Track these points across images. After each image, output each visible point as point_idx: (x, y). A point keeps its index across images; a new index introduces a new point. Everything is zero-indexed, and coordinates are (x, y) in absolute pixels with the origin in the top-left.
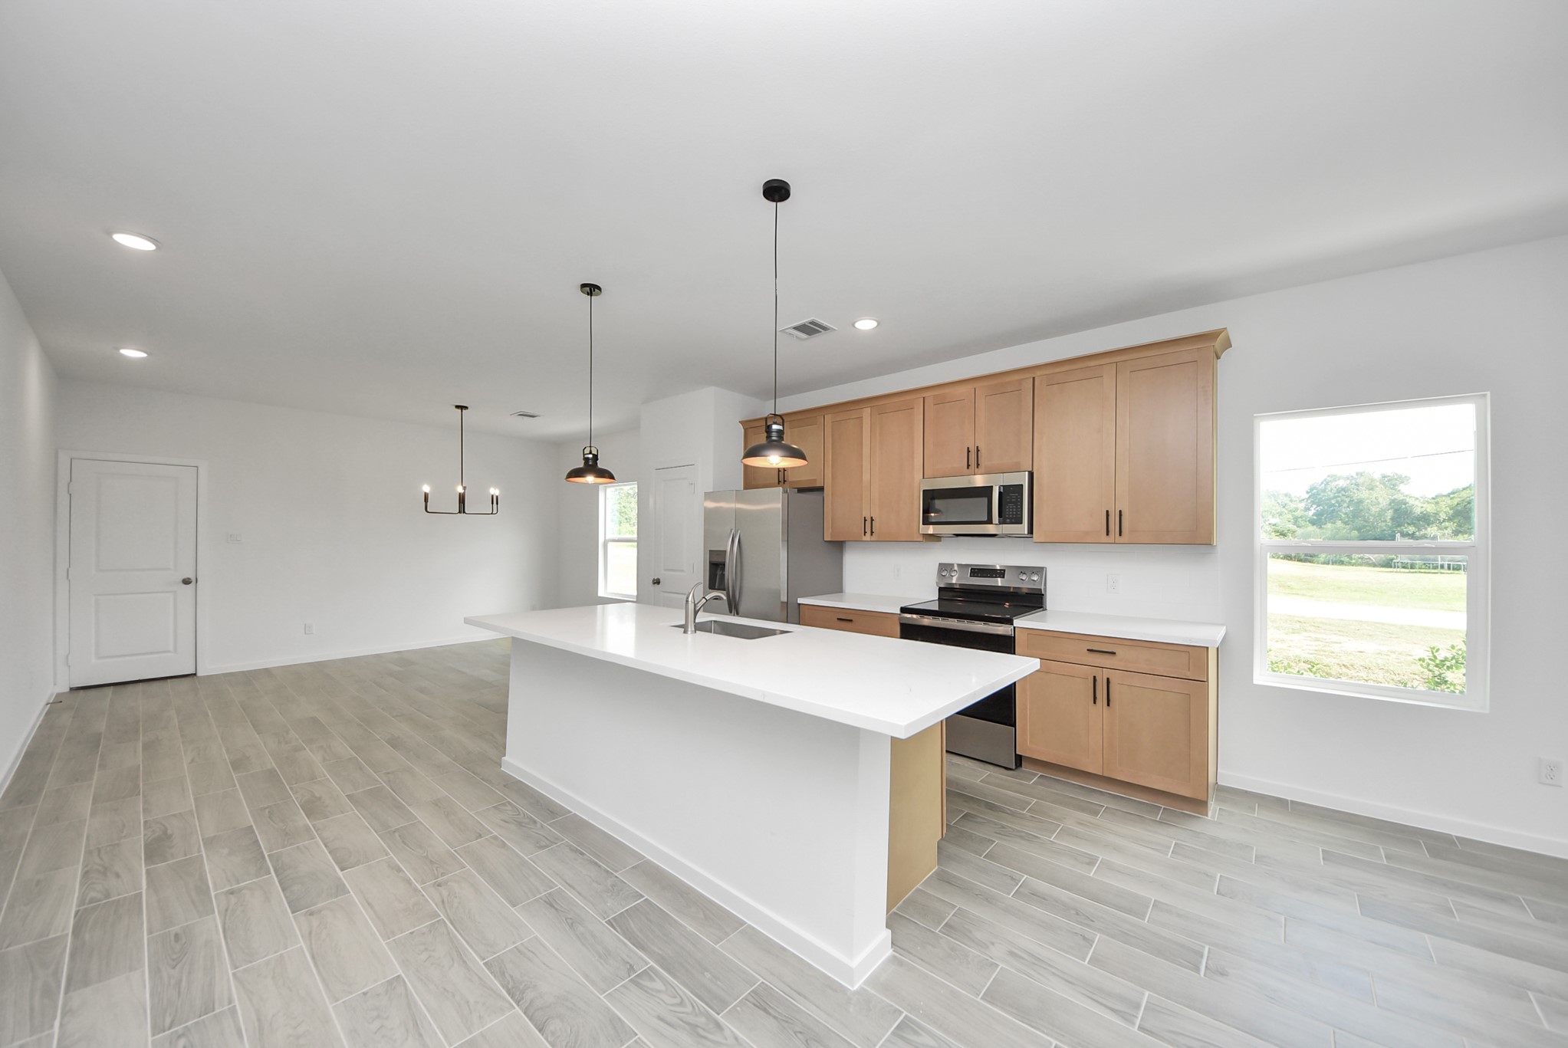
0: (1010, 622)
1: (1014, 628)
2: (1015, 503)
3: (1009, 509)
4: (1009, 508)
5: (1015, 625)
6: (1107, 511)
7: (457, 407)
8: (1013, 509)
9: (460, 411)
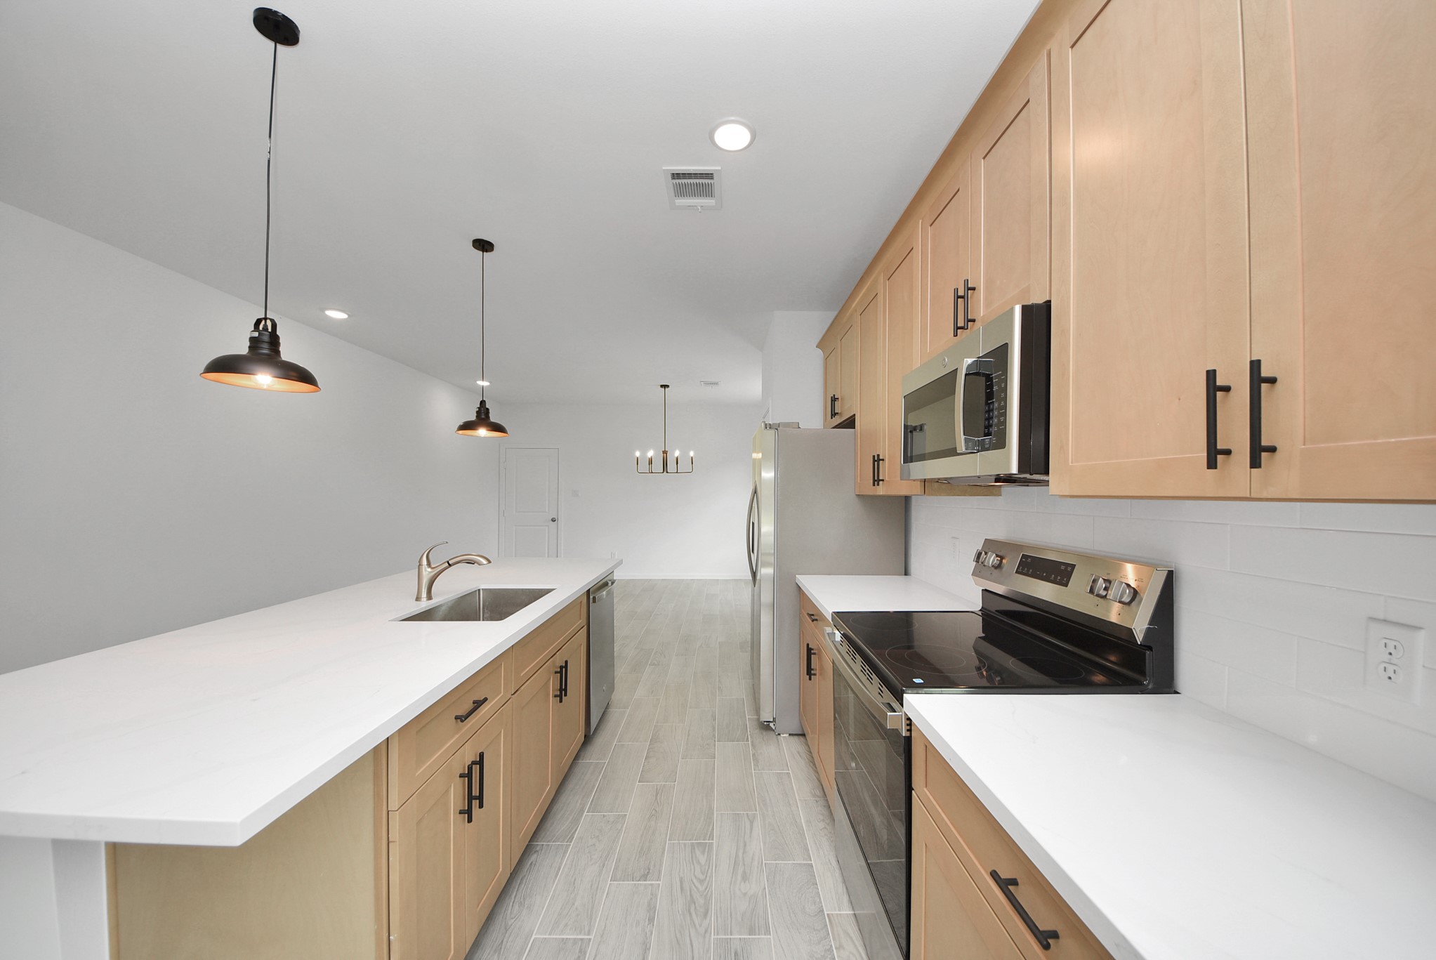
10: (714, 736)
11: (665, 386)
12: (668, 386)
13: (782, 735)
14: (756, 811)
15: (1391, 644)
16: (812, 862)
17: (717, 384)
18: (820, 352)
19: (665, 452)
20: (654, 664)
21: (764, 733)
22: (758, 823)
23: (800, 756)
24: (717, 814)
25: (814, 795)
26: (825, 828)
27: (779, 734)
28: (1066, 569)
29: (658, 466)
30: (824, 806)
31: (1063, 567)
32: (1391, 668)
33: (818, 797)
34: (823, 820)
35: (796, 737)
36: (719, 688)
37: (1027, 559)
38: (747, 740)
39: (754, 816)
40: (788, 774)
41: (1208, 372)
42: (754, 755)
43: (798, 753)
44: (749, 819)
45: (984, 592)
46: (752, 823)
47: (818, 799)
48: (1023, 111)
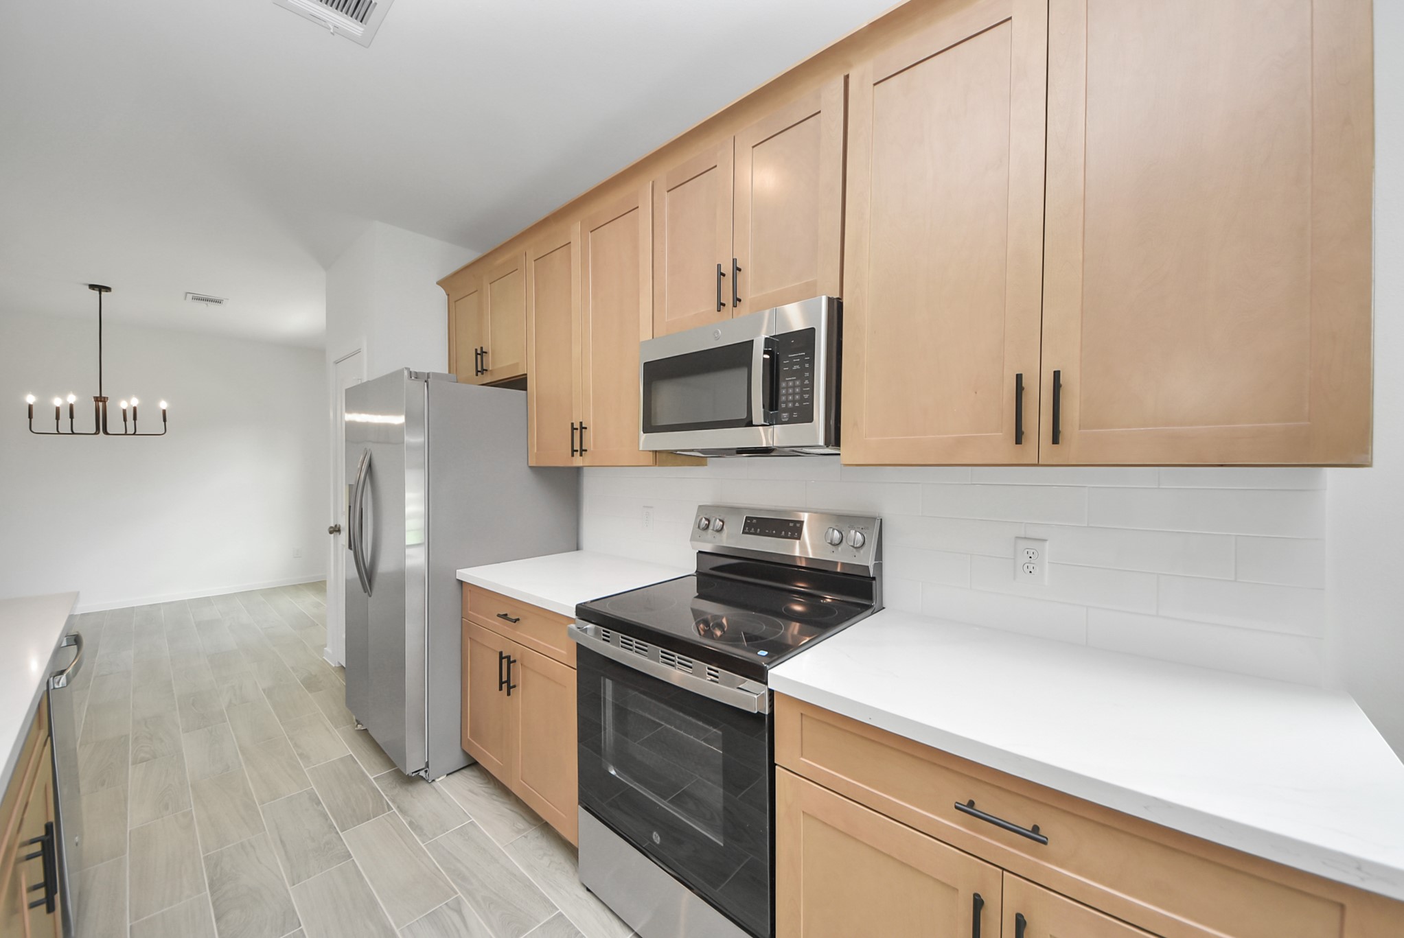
0: (758, 673)
1: (771, 692)
2: (799, 374)
3: (789, 388)
4: (787, 388)
5: (770, 686)
6: (1019, 378)
7: (92, 287)
8: (794, 387)
9: (97, 293)
10: (331, 826)
11: (101, 289)
12: (108, 289)
13: (437, 780)
14: (456, 893)
15: (1031, 551)
16: (560, 910)
17: (219, 302)
18: (441, 292)
19: (100, 399)
20: (142, 761)
21: (410, 788)
22: (469, 908)
23: (476, 794)
24: (402, 931)
25: (519, 832)
26: (551, 862)
27: (433, 780)
28: (795, 525)
29: (86, 421)
30: (537, 837)
31: (791, 525)
32: (1031, 567)
33: (524, 830)
34: (545, 854)
35: (457, 774)
36: (301, 755)
37: (751, 521)
38: (389, 808)
39: (458, 901)
40: (472, 823)
41: (1017, 375)
42: (411, 824)
43: (471, 791)
44: (452, 909)
45: (700, 555)
46: (459, 912)
47: (525, 834)
48: (810, 119)
